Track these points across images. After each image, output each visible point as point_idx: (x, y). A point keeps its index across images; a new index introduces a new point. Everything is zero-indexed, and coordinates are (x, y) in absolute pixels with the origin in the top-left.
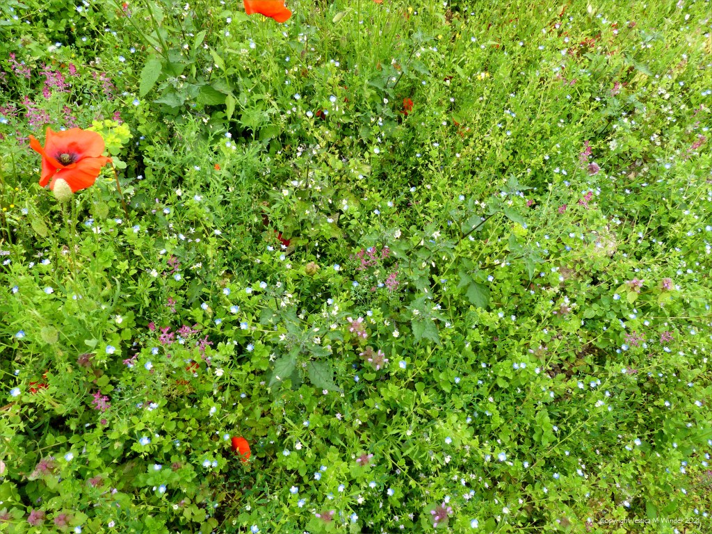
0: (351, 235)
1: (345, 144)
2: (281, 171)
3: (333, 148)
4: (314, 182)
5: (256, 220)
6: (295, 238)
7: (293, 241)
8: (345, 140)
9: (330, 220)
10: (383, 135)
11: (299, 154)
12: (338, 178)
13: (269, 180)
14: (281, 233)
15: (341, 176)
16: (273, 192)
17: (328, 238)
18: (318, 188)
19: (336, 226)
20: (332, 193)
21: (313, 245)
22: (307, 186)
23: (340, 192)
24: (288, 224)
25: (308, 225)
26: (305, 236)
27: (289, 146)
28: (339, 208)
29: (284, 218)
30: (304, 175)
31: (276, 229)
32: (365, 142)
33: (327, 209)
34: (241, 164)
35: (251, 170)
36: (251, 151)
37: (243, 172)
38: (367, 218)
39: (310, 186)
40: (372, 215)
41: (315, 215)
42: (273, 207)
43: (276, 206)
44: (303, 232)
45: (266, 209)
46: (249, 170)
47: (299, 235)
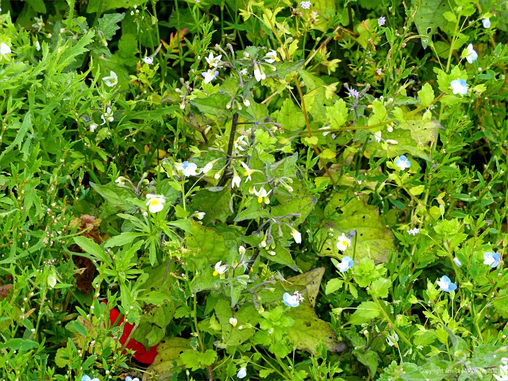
0: (358, 345)
1: (363, 42)
2: (148, 117)
3: (320, 53)
4: (248, 172)
5: (52, 281)
6: (176, 341)
7: (167, 352)
8: (361, 28)
9: (292, 300)
10: (487, 23)
11: (209, 76)
12: (328, 155)
13: (105, 144)
14: (128, 328)
15: (340, 149)
16: (117, 190)
17: (282, 353)
18: (263, 195)
19: (311, 314)
20: (303, 207)
21: (231, 370)
22: (226, 178)
23: (335, 200)
24: (155, 299)
25: (220, 308)
26: (209, 339)
27: (181, 35)
28: (324, 253)
29: (145, 277)
30: (220, 144)
31: (116, 315)
32: (426, 41)
33: (286, 260)
34: (23, 93)
35: (56, 111)
36: (60, 50)
37: (28, 118)
38: (414, 300)
39: (236, 180)
40: (431, 290)
41: (243, 280)
42: (112, 242)
43: (123, 238)
44: (201, 326)
45: (89, 247)
46: (46, 112)
47: (186, 334)
